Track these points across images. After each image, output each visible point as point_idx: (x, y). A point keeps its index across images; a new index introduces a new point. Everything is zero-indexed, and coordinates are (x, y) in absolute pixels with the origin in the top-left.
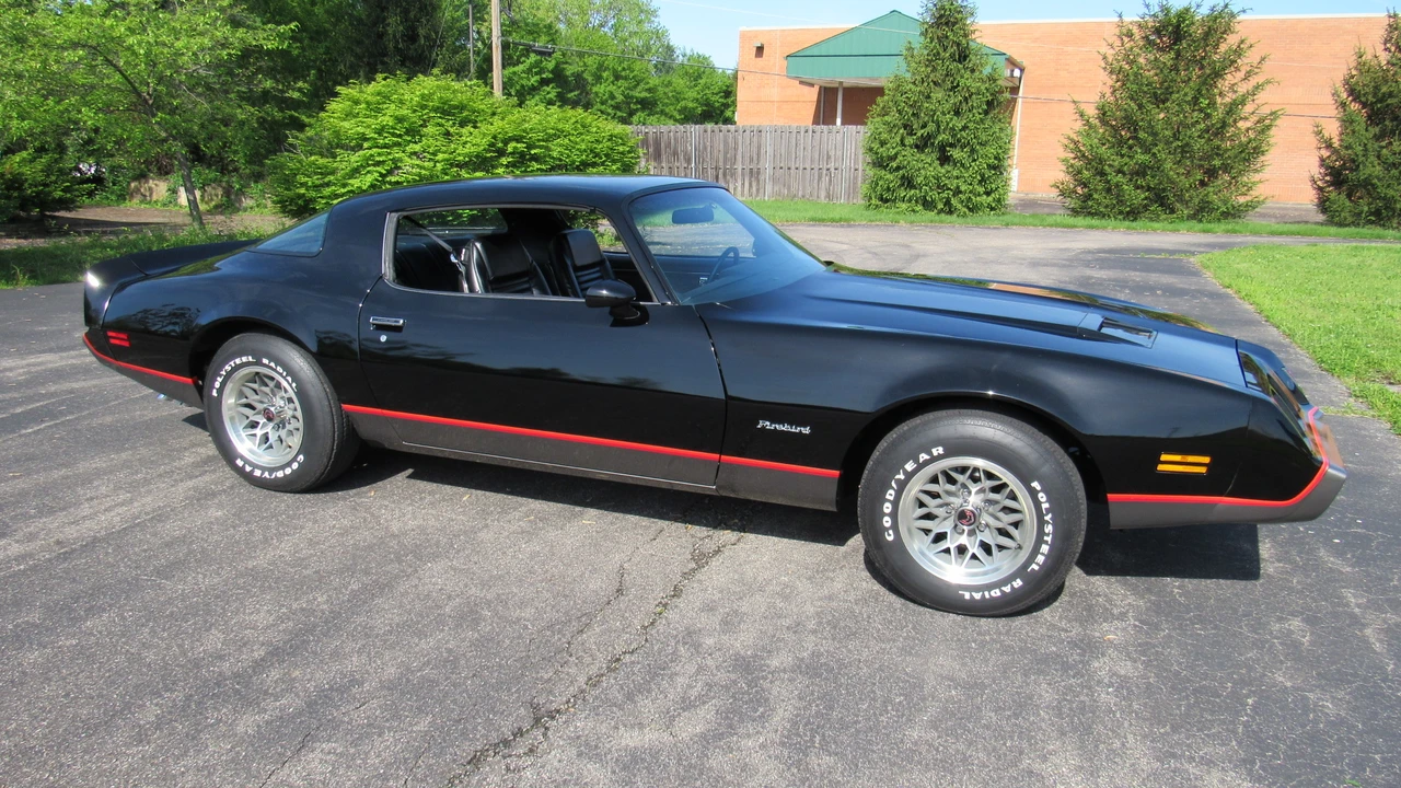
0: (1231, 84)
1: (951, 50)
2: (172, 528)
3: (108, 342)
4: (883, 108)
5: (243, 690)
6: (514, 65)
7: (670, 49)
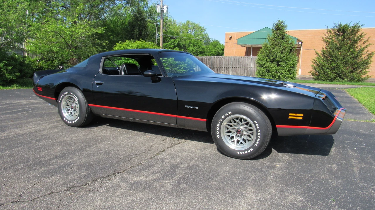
0: (360, 45)
1: (280, 36)
2: (45, 133)
3: (38, 90)
4: (262, 52)
5: (45, 163)
6: (167, 42)
7: (209, 39)
